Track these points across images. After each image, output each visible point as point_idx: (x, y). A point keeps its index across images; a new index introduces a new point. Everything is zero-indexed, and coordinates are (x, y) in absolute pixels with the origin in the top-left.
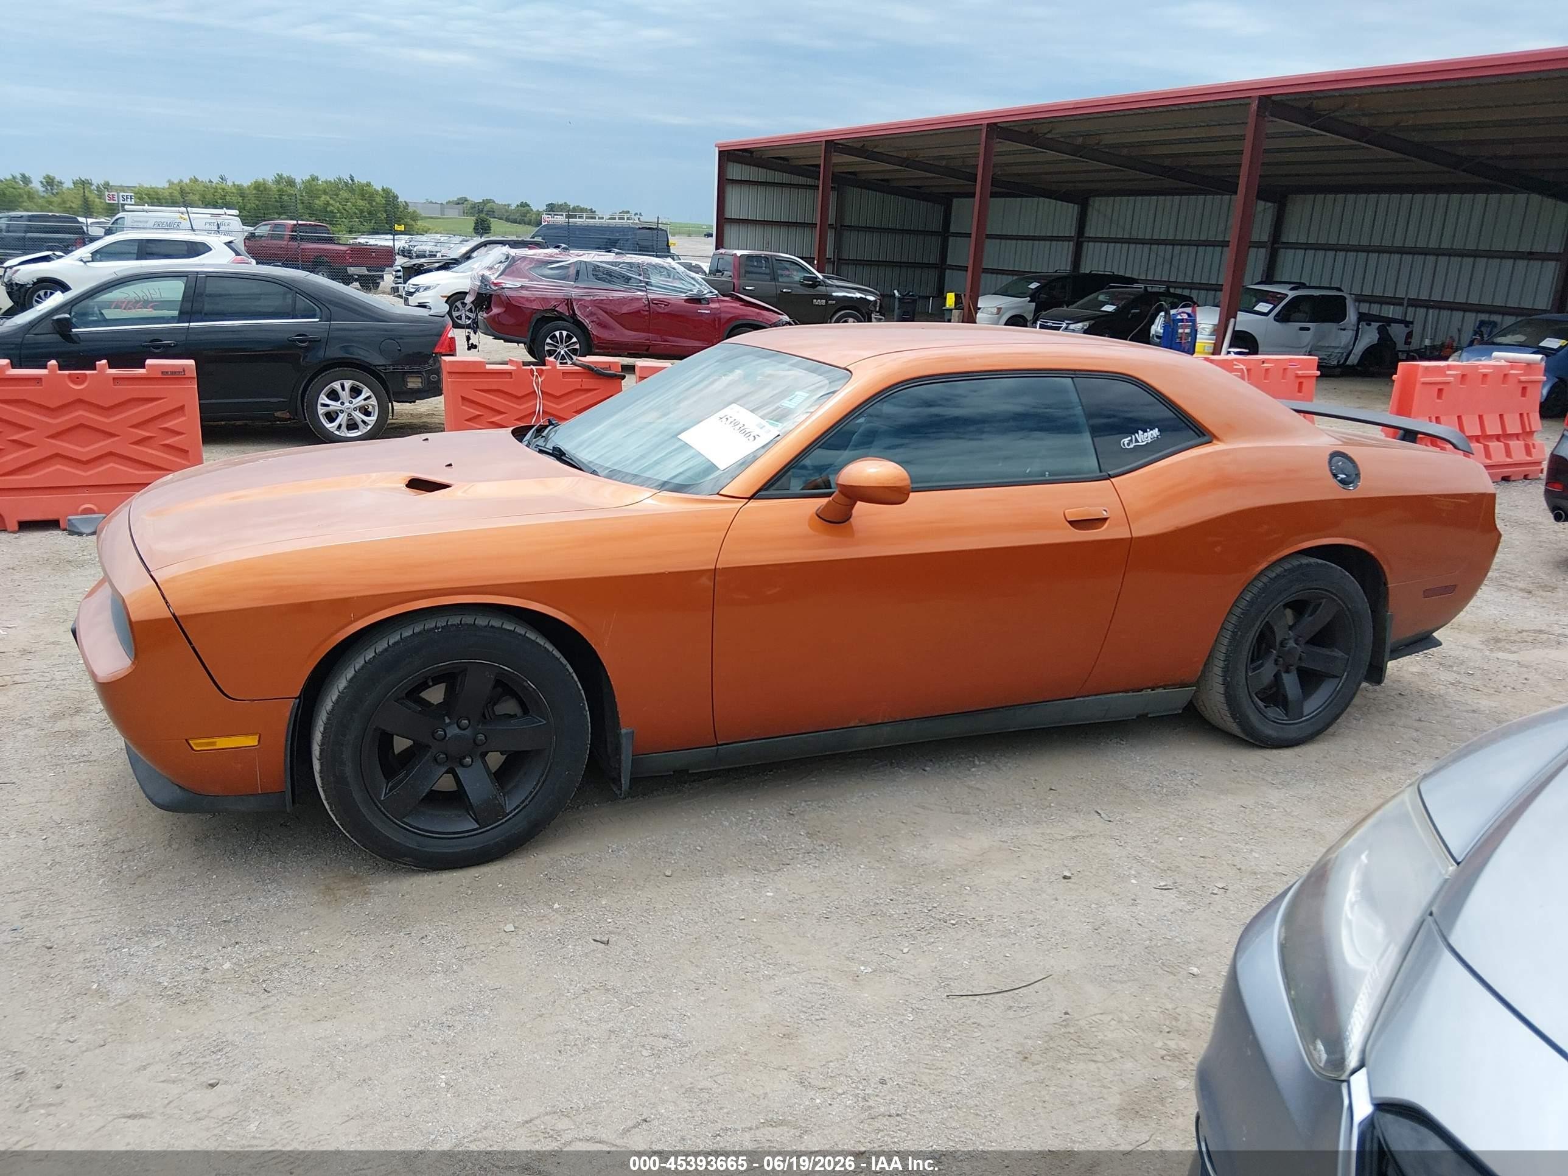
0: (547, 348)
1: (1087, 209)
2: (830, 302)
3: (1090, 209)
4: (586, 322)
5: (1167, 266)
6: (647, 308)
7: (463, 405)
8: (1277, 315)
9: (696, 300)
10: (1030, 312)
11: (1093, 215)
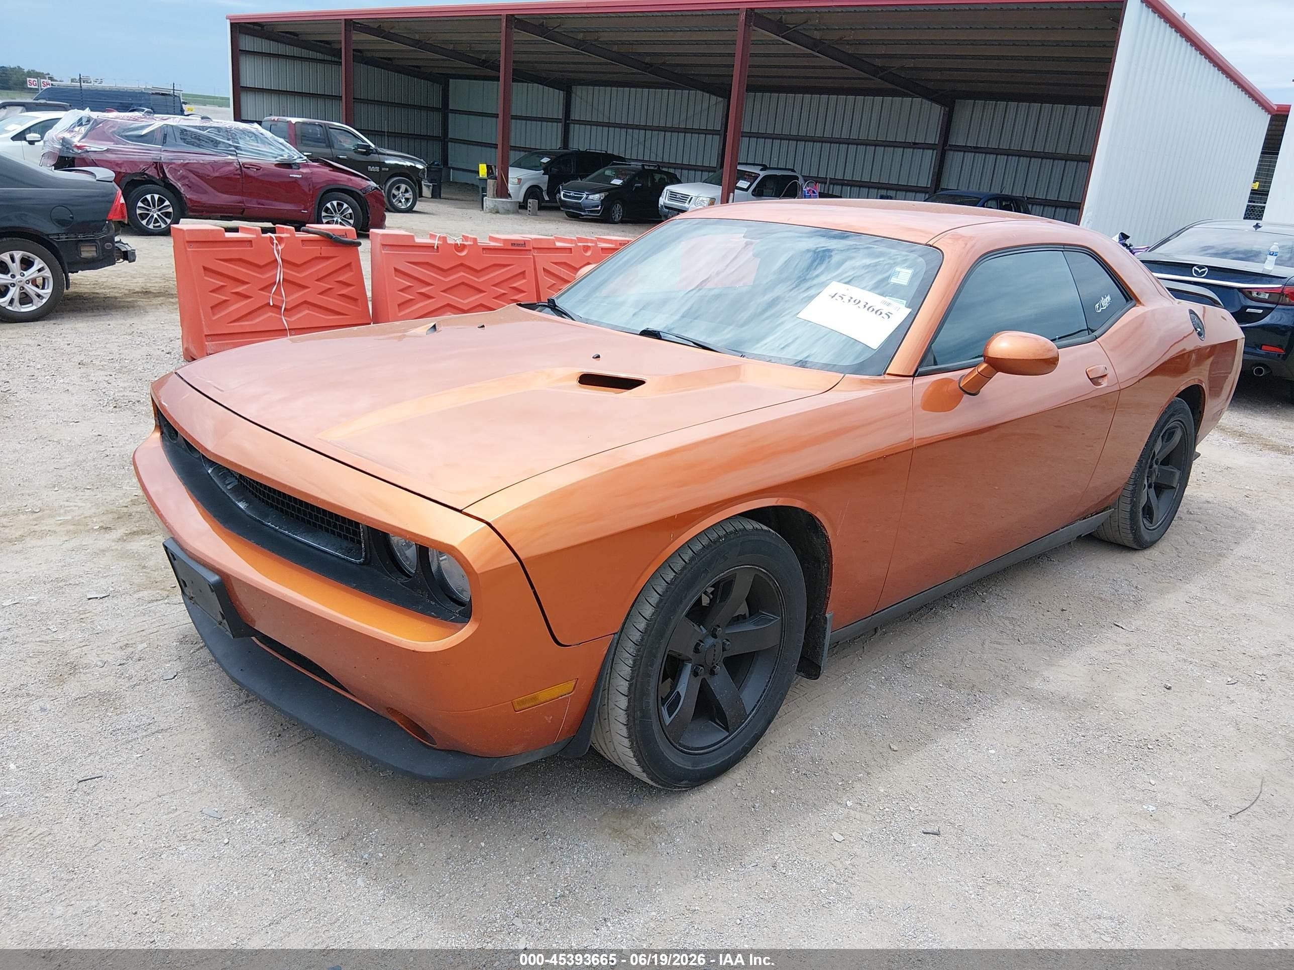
0: (139, 212)
1: (571, 96)
2: (383, 169)
3: (573, 95)
4: (179, 185)
5: (641, 147)
6: (239, 172)
7: (205, 276)
8: (754, 191)
9: (288, 165)
10: (545, 183)
11: (576, 102)
